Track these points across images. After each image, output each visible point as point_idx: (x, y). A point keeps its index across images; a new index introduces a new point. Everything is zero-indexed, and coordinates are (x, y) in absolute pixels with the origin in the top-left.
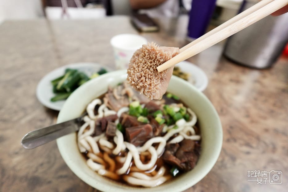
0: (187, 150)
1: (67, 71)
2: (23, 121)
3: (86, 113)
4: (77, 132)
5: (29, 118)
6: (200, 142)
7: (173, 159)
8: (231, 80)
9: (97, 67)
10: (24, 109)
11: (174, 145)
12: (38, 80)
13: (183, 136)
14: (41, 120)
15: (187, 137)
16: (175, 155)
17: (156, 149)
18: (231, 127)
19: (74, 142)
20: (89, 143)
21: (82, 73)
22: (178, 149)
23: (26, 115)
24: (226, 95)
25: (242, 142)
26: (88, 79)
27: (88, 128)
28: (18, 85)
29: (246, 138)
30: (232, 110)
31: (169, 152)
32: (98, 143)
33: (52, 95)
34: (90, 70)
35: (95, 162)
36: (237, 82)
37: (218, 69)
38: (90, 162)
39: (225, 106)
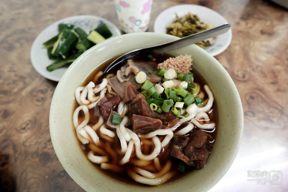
0: (197, 146)
1: (62, 27)
2: (24, 93)
5: (29, 89)
7: (181, 156)
8: (262, 32)
10: (22, 78)
12: (31, 40)
14: (42, 92)
16: (183, 151)
18: (252, 97)
23: (26, 85)
25: (262, 116)
31: (177, 147)
33: (49, 62)
39: (249, 70)
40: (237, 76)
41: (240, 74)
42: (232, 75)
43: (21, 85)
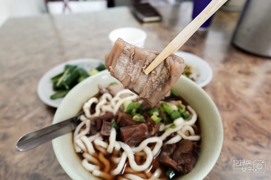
0: (184, 152)
1: (67, 67)
2: (25, 119)
3: (82, 112)
4: (73, 131)
5: (30, 115)
6: (199, 143)
7: (169, 161)
8: (240, 72)
9: (96, 62)
10: (26, 107)
11: (171, 146)
12: (39, 77)
13: (181, 136)
14: (42, 118)
15: (186, 137)
16: (171, 157)
17: (152, 150)
18: (238, 124)
19: (71, 142)
20: (84, 143)
21: (81, 69)
22: (175, 151)
23: (28, 112)
24: (233, 89)
25: (250, 141)
26: (87, 76)
27: (84, 127)
28: (21, 83)
29: (255, 136)
30: (240, 105)
31: (165, 154)
32: (93, 143)
33: (52, 92)
34: (89, 65)
35: (90, 162)
36: (248, 73)
37: (226, 61)
38: (85, 163)
39: (232, 101)
40: (222, 106)
41: (225, 104)
42: (217, 105)
43: (23, 112)
